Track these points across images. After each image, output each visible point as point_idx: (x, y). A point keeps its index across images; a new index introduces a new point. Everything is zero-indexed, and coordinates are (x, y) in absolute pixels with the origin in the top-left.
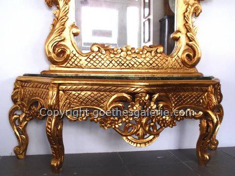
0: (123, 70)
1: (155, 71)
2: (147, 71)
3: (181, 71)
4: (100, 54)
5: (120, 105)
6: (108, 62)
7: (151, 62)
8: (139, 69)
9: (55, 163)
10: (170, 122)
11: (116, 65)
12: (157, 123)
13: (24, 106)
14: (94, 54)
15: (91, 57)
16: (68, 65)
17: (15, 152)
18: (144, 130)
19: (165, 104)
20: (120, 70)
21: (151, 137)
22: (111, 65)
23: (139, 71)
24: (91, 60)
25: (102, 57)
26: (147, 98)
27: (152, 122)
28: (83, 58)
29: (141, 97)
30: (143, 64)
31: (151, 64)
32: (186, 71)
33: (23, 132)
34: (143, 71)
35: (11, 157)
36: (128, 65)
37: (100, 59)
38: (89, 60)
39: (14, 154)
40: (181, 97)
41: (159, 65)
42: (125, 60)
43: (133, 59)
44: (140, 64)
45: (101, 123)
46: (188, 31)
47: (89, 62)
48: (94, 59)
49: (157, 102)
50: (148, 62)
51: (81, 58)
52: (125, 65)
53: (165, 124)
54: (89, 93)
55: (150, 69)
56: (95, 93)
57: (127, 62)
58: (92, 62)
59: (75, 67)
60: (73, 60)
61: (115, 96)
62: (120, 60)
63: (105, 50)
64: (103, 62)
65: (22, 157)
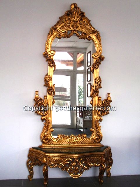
0: (70, 145)
1: (83, 145)
2: (80, 145)
3: (94, 144)
4: (61, 139)
5: (68, 163)
6: (64, 142)
7: (81, 141)
8: (77, 144)
9: (45, 183)
10: (87, 168)
11: (67, 143)
12: (82, 169)
13: (32, 160)
14: (59, 139)
15: (58, 140)
16: (49, 143)
17: (28, 178)
18: (77, 172)
19: (85, 162)
20: (69, 145)
21: (80, 174)
22: (65, 143)
23: (77, 145)
24: (58, 141)
25: (62, 140)
26: (78, 160)
27: (80, 169)
28: (55, 141)
29: (76, 160)
30: (78, 142)
31: (81, 142)
32: (96, 144)
33: (32, 170)
34: (78, 145)
35: (26, 179)
36: (72, 143)
37: (61, 141)
38: (57, 141)
39: (27, 178)
40: (91, 159)
41: (85, 142)
42: (71, 141)
43: (74, 141)
44: (77, 142)
45: (62, 169)
46: (97, 129)
47: (57, 142)
48: (59, 141)
49: (82, 161)
50: (80, 141)
51: (54, 141)
52: (71, 143)
53: (85, 169)
54: (58, 158)
55: (81, 144)
56: (60, 158)
57: (72, 142)
58: (58, 142)
59: (51, 144)
60: (51, 142)
61: (67, 159)
62: (69, 141)
63: (63, 137)
64: (62, 142)
65: (31, 180)
